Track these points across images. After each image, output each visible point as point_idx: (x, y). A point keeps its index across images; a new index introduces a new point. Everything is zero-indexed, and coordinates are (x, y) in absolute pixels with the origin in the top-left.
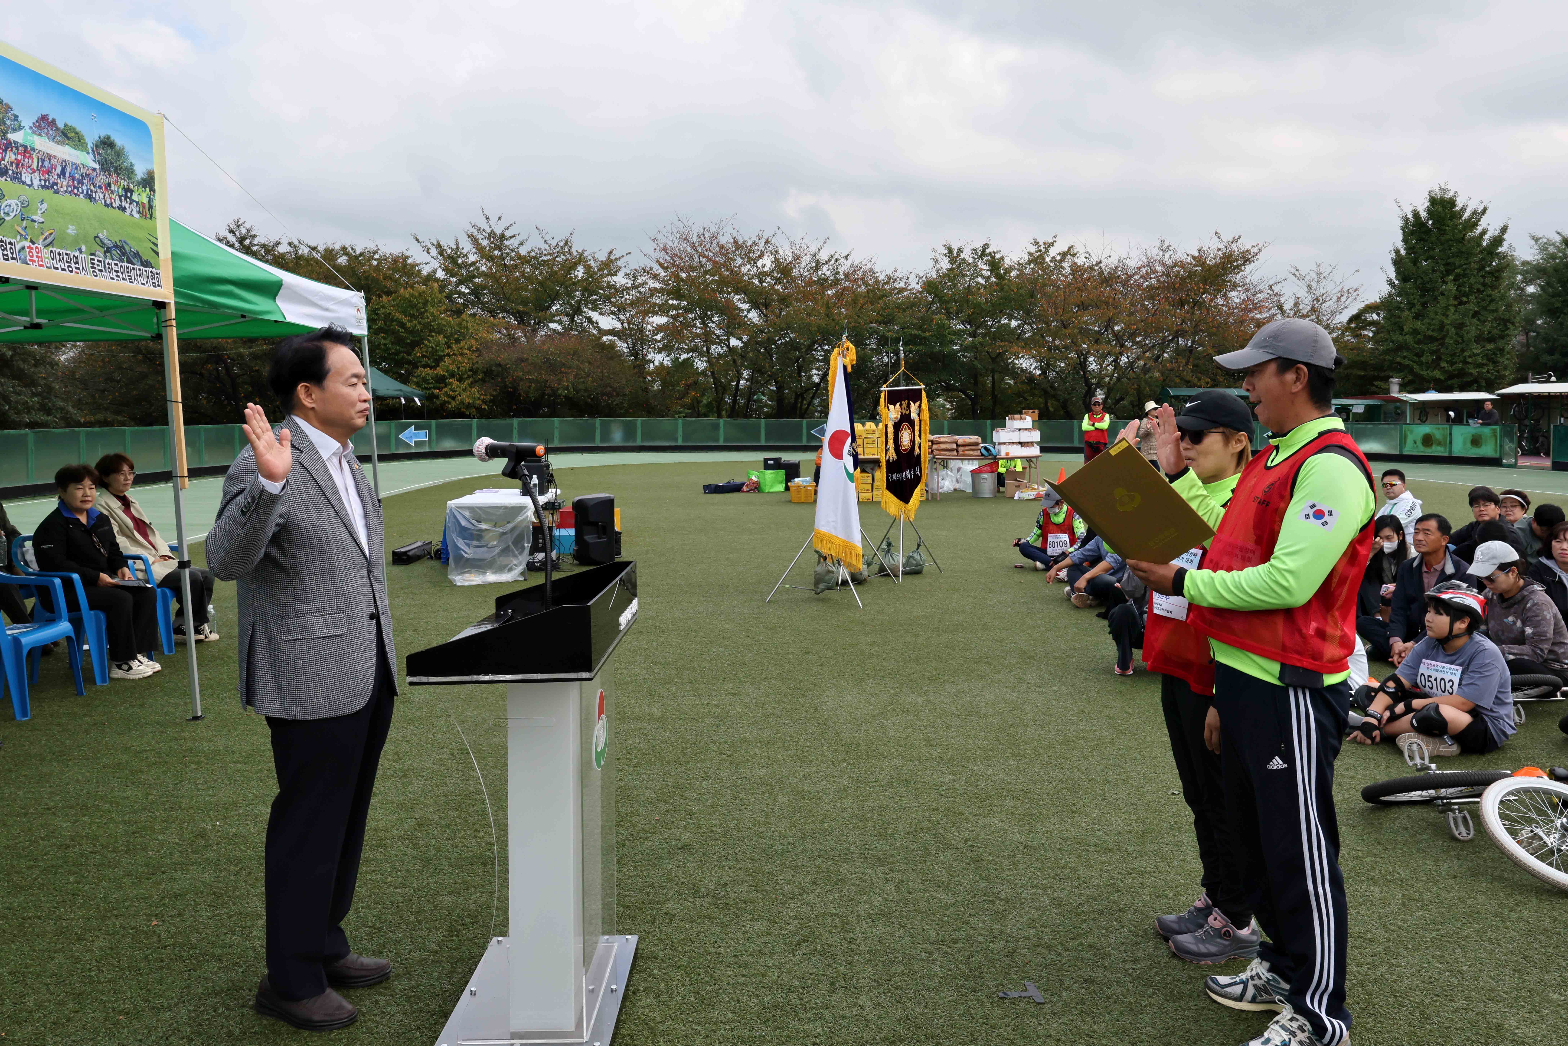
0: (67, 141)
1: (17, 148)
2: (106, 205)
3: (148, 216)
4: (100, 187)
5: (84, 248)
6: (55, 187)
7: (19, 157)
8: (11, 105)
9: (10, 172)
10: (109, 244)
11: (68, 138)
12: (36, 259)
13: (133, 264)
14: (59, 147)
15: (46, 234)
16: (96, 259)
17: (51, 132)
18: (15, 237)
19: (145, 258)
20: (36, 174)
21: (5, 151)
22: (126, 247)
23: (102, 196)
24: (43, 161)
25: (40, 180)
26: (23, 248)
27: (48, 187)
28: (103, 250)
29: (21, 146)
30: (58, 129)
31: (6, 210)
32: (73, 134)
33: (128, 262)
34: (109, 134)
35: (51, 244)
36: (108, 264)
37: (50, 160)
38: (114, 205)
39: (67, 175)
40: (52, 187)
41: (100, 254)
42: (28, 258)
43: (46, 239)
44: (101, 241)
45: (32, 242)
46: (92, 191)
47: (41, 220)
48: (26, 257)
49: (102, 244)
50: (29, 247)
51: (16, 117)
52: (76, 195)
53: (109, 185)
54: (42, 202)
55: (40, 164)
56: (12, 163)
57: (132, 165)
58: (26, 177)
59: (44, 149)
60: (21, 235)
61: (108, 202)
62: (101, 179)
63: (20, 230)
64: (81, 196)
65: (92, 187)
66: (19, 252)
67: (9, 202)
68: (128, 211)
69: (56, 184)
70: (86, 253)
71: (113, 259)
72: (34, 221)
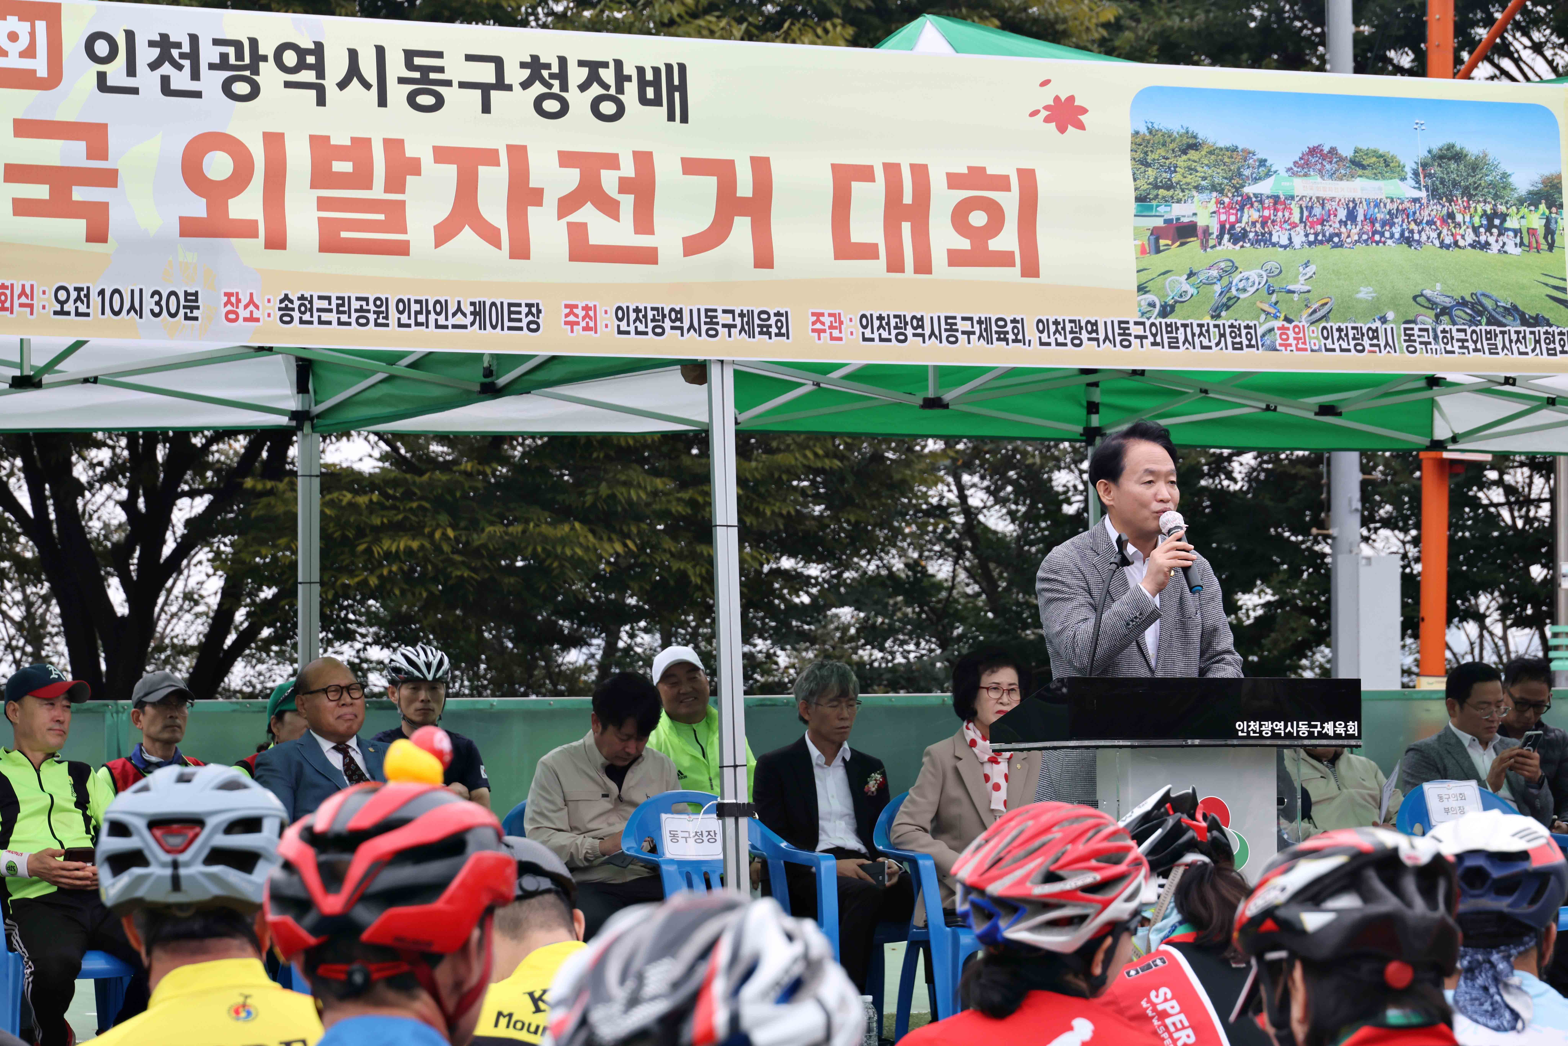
0: (1360, 172)
1: (1261, 202)
2: (1443, 245)
3: (1544, 246)
4: (1430, 223)
5: (1390, 316)
6: (1336, 240)
7: (1266, 213)
8: (1251, 149)
9: (1251, 235)
10: (1448, 302)
11: (1363, 167)
12: (1294, 343)
13: (1505, 325)
14: (1344, 184)
15: (1314, 307)
16: (1416, 328)
17: (1328, 167)
18: (1258, 318)
19: (1530, 312)
20: (1300, 229)
21: (1242, 209)
22: (1484, 301)
23: (1434, 235)
24: (1310, 209)
25: (1307, 235)
26: (1271, 330)
27: (1321, 242)
28: (1432, 313)
29: (1268, 197)
30: (1341, 159)
31: (1241, 285)
32: (1374, 159)
33: (1488, 324)
34: (1451, 141)
35: (1325, 317)
36: (1444, 331)
37: (1323, 205)
38: (1461, 243)
39: (1360, 218)
40: (1330, 240)
41: (1427, 319)
42: (1279, 341)
43: (1315, 311)
44: (1428, 300)
45: (1287, 320)
46: (1412, 232)
47: (1306, 288)
48: (1274, 342)
49: (1432, 304)
50: (1282, 328)
51: (1262, 162)
52: (1377, 243)
53: (1451, 216)
54: (1307, 265)
55: (1306, 213)
56: (1254, 224)
57: (1505, 175)
58: (1279, 236)
59: (1309, 193)
60: (1268, 313)
61: (1448, 240)
62: (1435, 210)
63: (1266, 307)
64: (1389, 242)
65: (1413, 226)
66: (1263, 336)
67: (1245, 274)
68: (1495, 247)
69: (1338, 235)
70: (1394, 321)
71: (1454, 323)
72: (1294, 292)
